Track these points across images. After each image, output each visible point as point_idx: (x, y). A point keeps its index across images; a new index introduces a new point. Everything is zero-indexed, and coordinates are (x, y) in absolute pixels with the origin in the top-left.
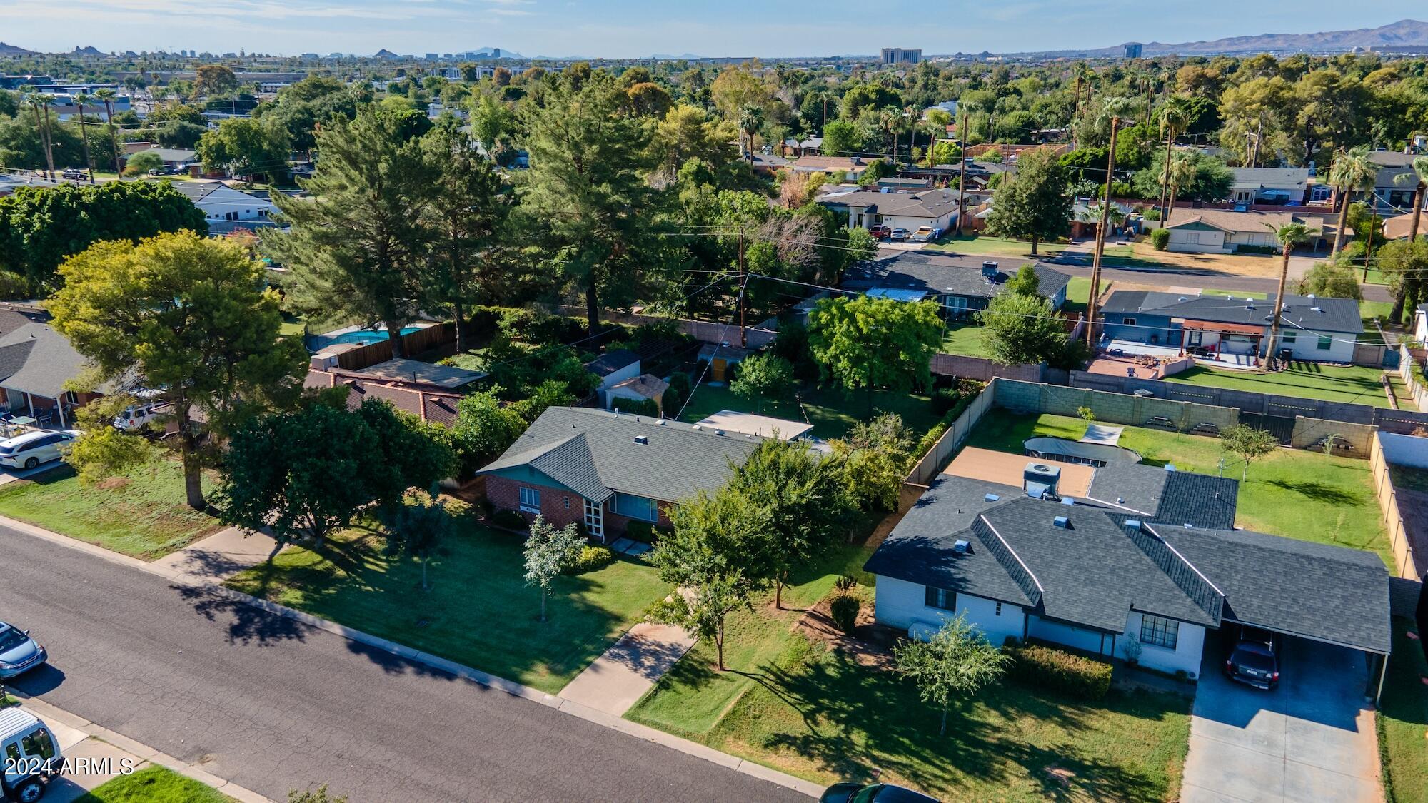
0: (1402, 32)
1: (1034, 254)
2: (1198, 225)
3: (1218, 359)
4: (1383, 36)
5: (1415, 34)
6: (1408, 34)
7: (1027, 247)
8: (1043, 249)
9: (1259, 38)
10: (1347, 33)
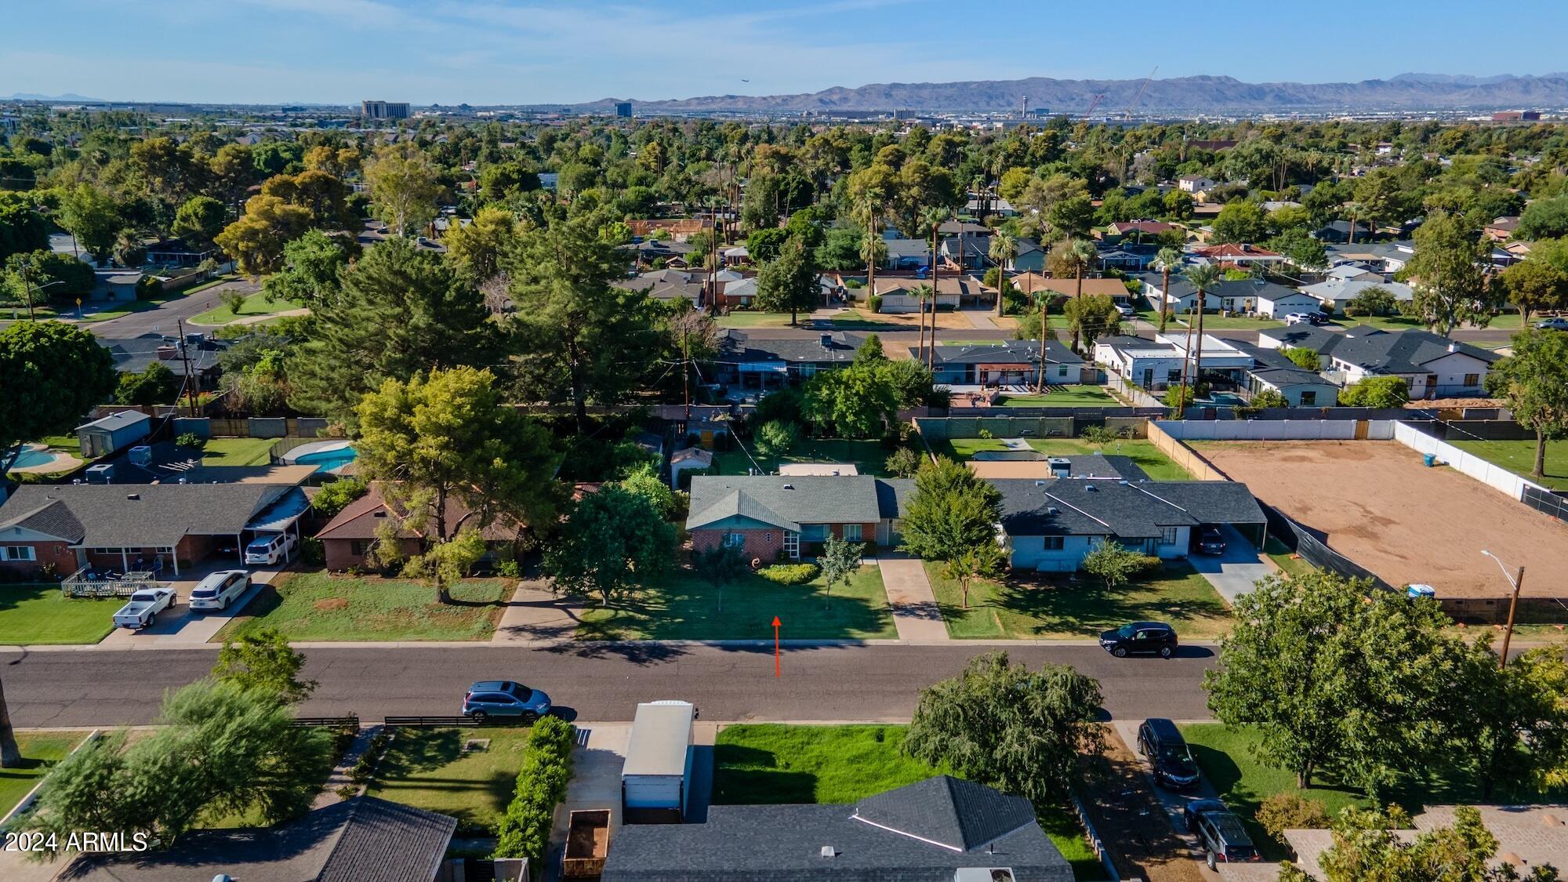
0: (835, 97)
1: (794, 324)
2: (901, 291)
3: (1007, 390)
4: (821, 101)
5: (845, 100)
6: (840, 99)
7: (789, 318)
8: (800, 318)
9: (723, 99)
10: (792, 97)
